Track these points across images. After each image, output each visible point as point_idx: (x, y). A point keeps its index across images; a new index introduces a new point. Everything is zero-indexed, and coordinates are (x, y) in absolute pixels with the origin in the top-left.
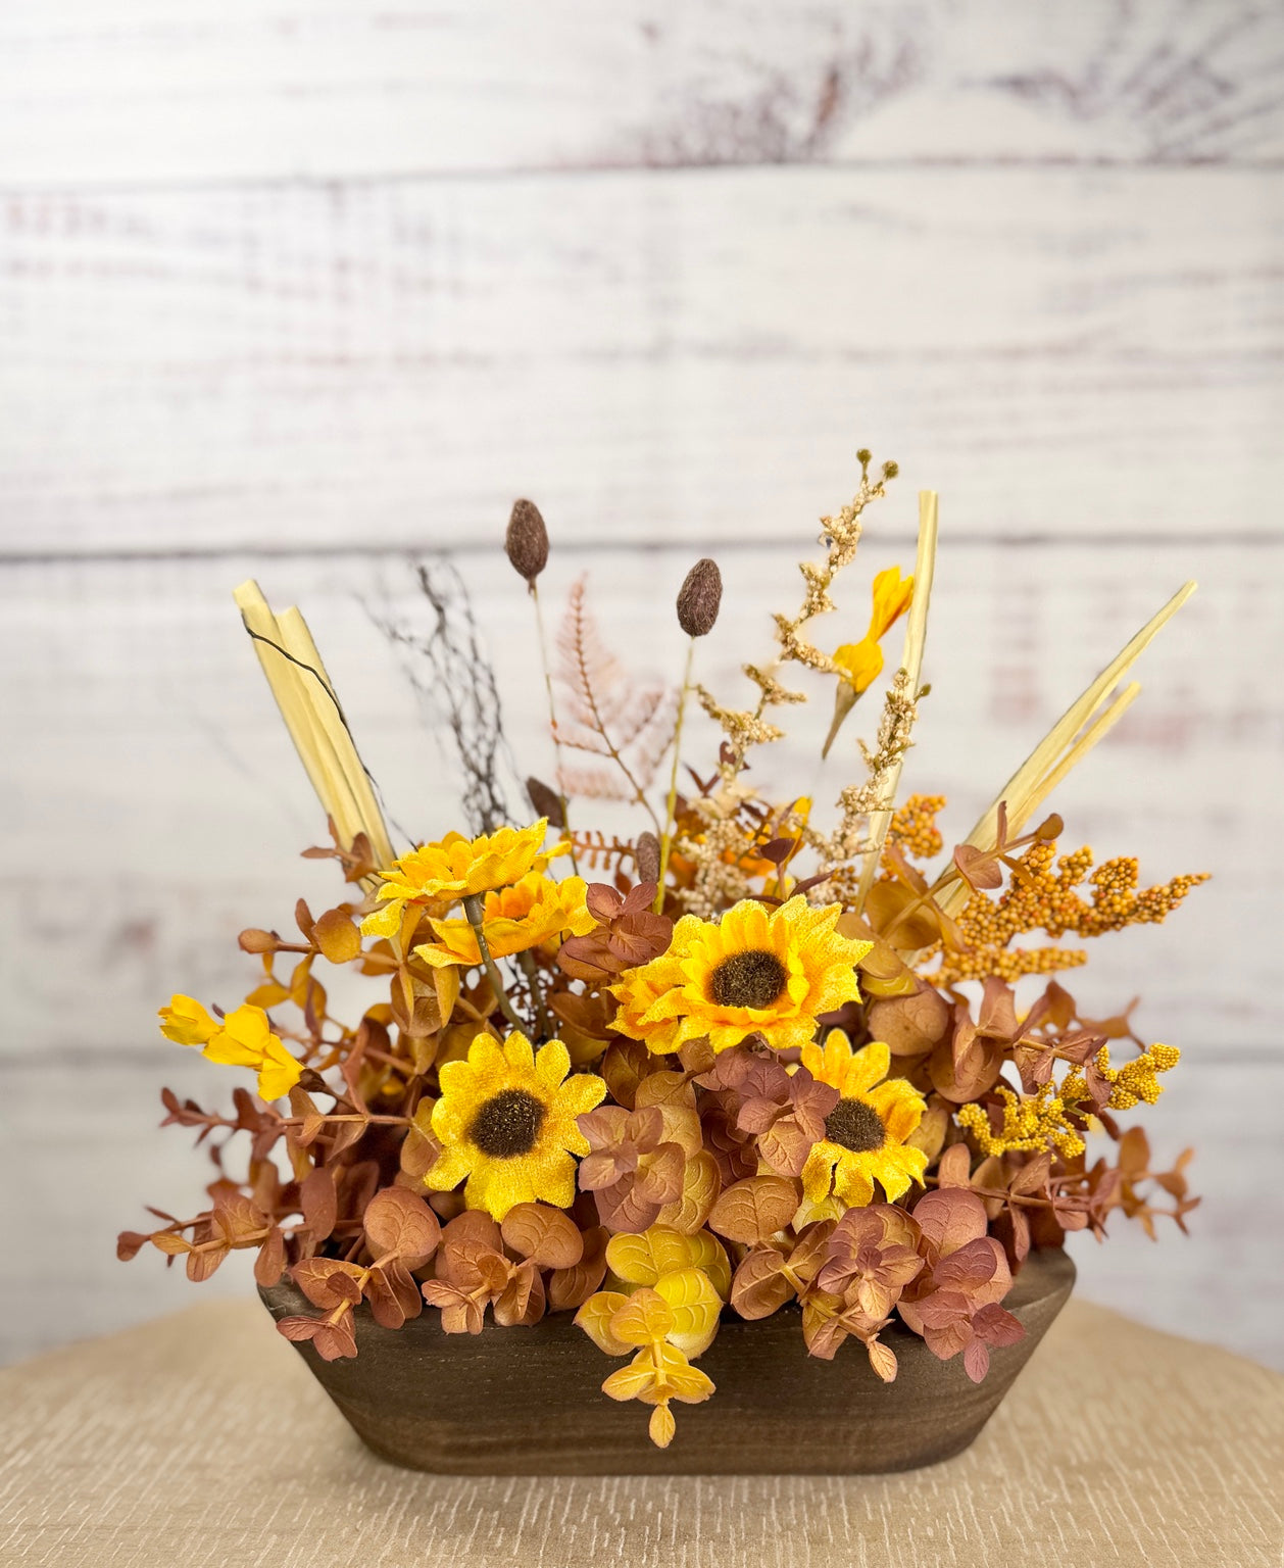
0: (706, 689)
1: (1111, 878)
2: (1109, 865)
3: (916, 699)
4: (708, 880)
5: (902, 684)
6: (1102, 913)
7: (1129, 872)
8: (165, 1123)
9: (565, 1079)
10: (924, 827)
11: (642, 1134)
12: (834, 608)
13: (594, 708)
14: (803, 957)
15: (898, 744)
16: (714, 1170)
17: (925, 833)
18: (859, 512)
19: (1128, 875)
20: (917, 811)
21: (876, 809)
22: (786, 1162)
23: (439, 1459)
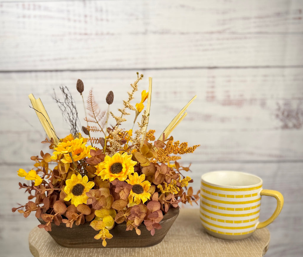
0: (112, 113)
1: (183, 146)
2: (182, 143)
3: (147, 116)
4: (114, 145)
5: (145, 113)
6: (182, 151)
8: (20, 188)
9: (88, 182)
10: (152, 136)
11: (98, 195)
12: (134, 99)
13: (94, 114)
14: (125, 164)
15: (144, 123)
18: (137, 83)
19: (186, 145)
20: (150, 133)
21: (142, 134)
22: (124, 197)
23: (68, 246)
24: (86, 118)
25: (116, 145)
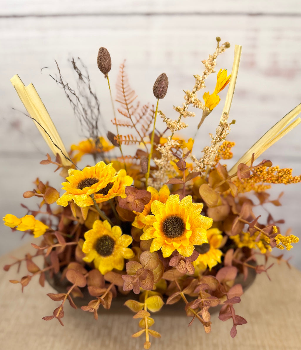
0: (163, 112)
1: (283, 174)
2: (283, 170)
3: (230, 124)
5: (225, 118)
7: (289, 173)
9: (121, 236)
10: (228, 152)
11: (141, 274)
12: (205, 87)
13: (128, 109)
14: (191, 222)
15: (222, 136)
16: (162, 265)
17: (228, 154)
18: (215, 59)
19: (288, 174)
20: (226, 147)
22: (183, 269)
24: (115, 119)
25: (167, 167)
